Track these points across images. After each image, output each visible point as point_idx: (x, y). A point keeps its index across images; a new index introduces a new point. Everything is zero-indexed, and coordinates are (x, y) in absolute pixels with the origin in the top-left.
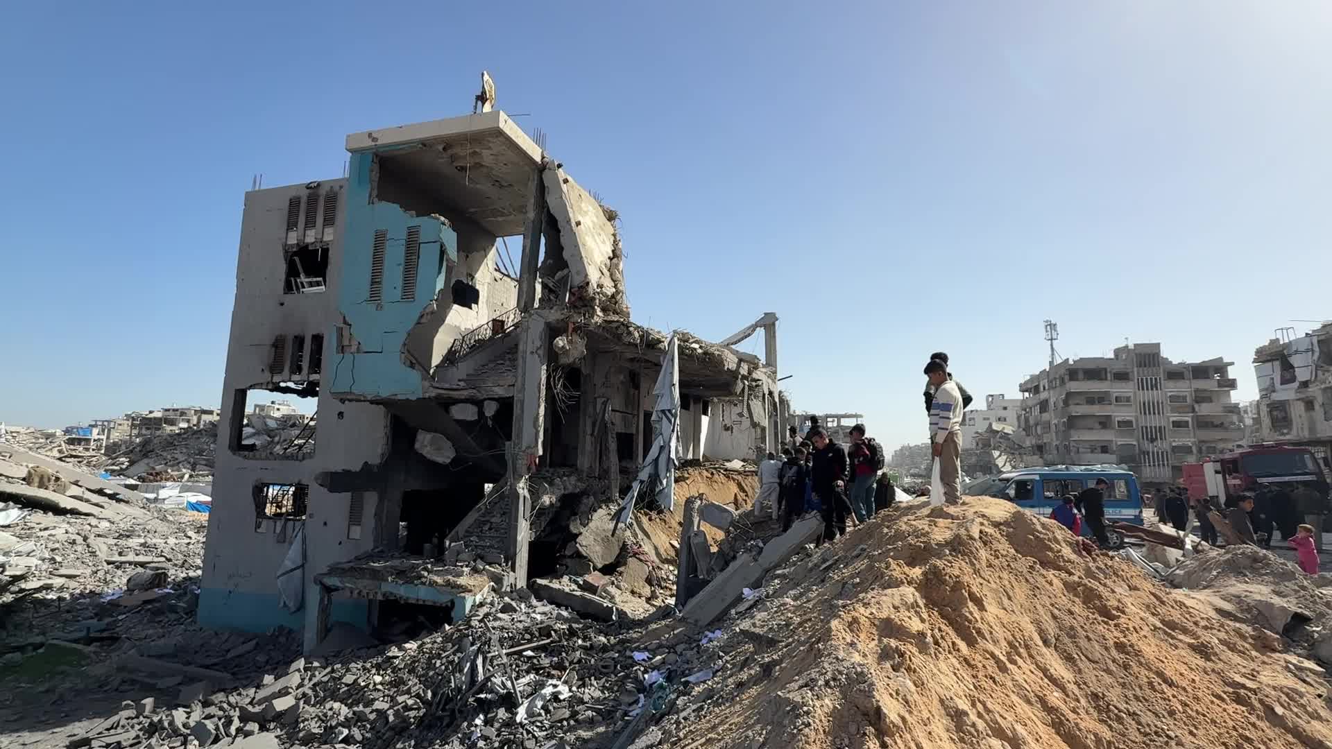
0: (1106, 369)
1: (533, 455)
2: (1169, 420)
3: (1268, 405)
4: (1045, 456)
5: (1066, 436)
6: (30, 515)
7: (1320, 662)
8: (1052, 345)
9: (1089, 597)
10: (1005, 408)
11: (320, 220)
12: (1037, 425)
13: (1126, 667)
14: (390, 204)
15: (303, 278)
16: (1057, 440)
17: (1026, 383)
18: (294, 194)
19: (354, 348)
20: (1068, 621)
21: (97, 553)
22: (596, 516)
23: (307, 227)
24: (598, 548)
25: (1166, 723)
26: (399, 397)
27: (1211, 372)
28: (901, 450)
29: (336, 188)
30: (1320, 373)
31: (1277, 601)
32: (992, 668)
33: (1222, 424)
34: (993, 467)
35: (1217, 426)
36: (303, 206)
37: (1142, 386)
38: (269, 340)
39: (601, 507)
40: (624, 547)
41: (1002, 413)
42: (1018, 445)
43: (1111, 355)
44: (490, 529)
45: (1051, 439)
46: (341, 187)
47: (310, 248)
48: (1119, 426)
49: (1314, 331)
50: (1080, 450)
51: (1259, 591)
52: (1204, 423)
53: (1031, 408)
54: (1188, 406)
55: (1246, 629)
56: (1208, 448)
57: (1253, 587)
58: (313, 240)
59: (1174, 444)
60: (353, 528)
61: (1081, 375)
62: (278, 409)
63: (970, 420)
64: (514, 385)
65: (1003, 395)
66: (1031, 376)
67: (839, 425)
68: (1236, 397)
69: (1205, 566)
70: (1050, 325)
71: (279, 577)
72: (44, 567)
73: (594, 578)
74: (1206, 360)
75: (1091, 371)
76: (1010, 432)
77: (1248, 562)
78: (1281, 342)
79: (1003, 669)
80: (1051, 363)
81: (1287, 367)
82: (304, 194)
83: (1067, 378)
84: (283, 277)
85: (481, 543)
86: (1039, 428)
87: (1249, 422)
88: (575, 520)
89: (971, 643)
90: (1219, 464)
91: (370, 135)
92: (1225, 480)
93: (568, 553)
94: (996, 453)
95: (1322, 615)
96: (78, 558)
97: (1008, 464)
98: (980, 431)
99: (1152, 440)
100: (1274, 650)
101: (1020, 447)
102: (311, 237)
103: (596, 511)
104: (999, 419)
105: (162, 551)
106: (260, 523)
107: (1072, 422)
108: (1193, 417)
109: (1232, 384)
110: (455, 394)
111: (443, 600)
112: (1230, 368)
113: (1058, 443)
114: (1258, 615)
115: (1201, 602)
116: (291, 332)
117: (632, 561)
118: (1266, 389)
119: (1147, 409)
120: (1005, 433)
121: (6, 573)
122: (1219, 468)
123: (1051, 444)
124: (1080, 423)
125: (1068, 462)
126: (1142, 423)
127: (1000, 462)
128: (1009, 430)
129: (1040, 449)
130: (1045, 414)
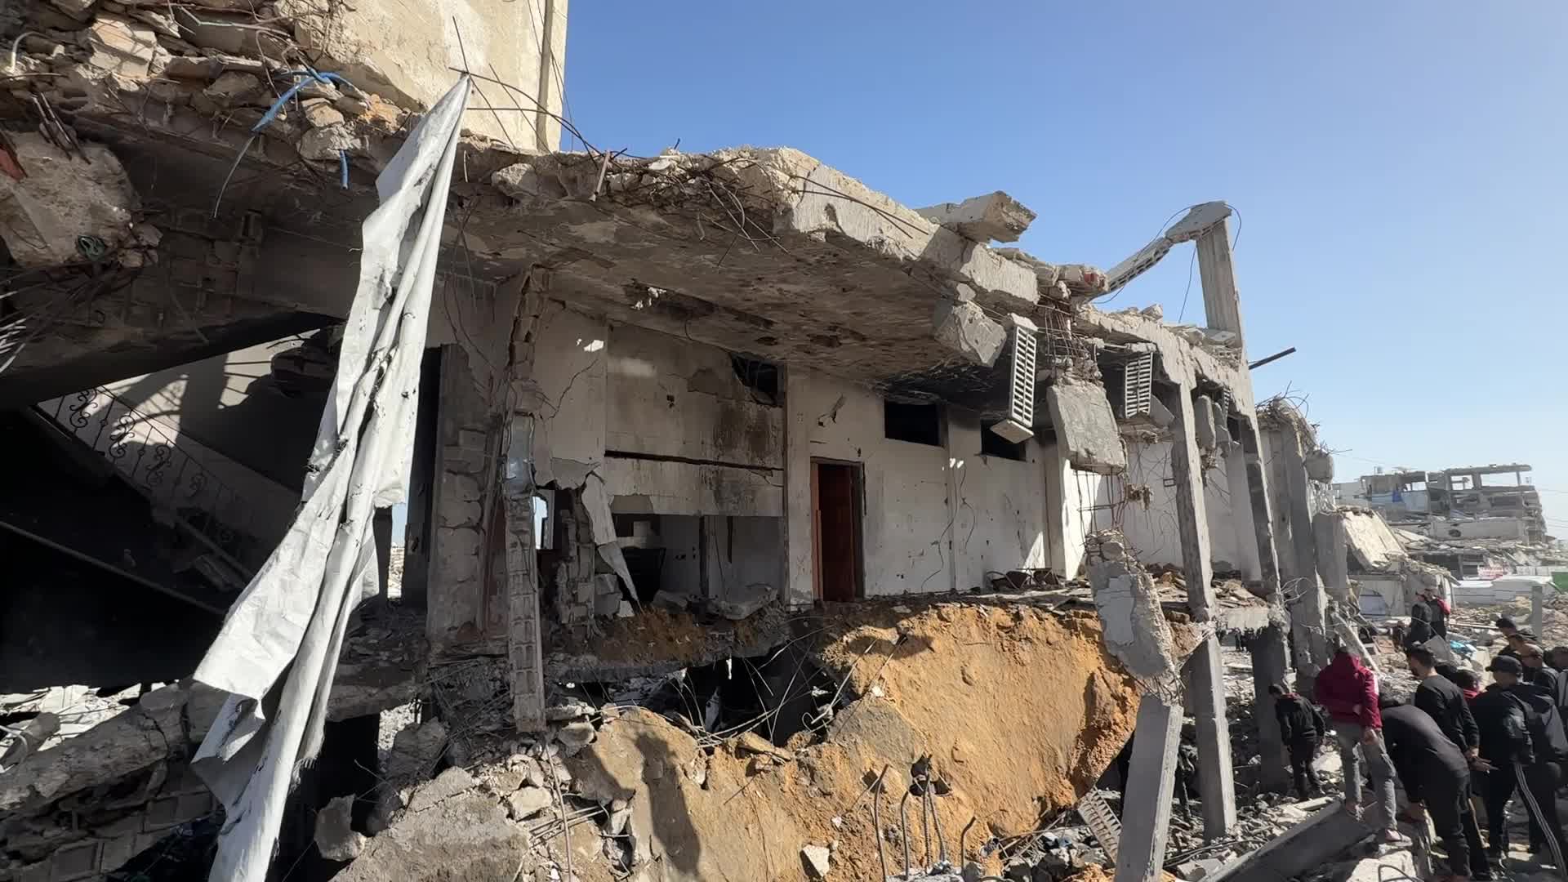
67: (1477, 487)
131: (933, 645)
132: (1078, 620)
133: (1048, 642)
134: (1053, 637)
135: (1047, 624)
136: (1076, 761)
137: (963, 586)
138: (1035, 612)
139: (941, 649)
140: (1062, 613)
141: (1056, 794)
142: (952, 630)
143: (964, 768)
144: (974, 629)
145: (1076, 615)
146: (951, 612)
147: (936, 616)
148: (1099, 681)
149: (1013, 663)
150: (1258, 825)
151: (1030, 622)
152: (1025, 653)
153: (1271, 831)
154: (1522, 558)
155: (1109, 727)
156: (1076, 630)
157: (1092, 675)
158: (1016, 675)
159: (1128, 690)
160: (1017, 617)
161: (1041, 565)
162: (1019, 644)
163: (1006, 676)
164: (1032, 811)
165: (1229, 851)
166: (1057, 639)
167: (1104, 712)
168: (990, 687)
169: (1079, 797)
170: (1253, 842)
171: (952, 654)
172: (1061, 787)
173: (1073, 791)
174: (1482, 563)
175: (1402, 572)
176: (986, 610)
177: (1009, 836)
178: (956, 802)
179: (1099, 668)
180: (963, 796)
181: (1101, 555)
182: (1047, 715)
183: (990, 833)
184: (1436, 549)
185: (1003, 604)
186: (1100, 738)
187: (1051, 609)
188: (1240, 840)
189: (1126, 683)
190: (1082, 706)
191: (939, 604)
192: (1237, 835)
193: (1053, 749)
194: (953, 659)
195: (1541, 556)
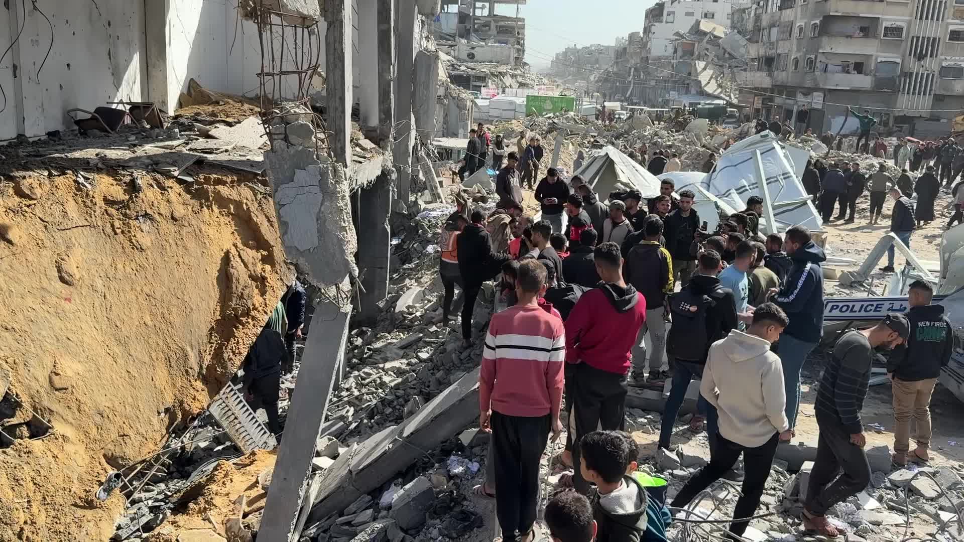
2: (947, 28)
5: (813, 44)
12: (772, 25)
16: (798, 50)
28: (565, 53)
34: (692, 84)
41: (712, 8)
42: (729, 54)
45: (790, 49)
48: (885, 35)
50: (830, 67)
59: (944, 64)
63: (668, 15)
67: (491, 14)
76: (722, 35)
86: (775, 31)
94: (700, 65)
97: (713, 81)
98: (682, 32)
99: (921, 57)
101: (732, 57)
104: (707, 15)
107: (827, 26)
113: (798, 55)
120: (715, 37)
123: (787, 55)
124: (836, 27)
125: (808, 84)
126: (914, 32)
127: (704, 78)
128: (720, 32)
129: (769, 63)
130: (788, 11)
131: (11, 235)
132: (211, 188)
133: (173, 218)
134: (180, 211)
135: (173, 196)
136: (209, 357)
137: (35, 130)
138: (155, 180)
139: (25, 238)
140: (190, 179)
141: (188, 400)
142: (38, 211)
143: (69, 396)
144: (72, 208)
145: (207, 180)
146: (35, 185)
147: (11, 191)
148: (236, 262)
149: (128, 249)
150: (369, 375)
151: (149, 194)
152: (144, 235)
153: (380, 378)
154: (508, 80)
155: (247, 314)
156: (207, 199)
157: (227, 253)
158: (133, 265)
159: (268, 268)
160: (133, 188)
161: (137, 98)
162: (136, 223)
163: (120, 266)
164: (159, 424)
165: (348, 408)
166: (183, 212)
167: (241, 297)
168: (99, 284)
169: (211, 398)
170: (367, 394)
171: (40, 245)
172: (192, 391)
173: (206, 393)
174: (484, 84)
175: (446, 96)
176: (86, 179)
177: (131, 463)
178: (60, 440)
179: (235, 245)
180: (69, 432)
181: (286, 139)
182: (174, 310)
183: (108, 467)
184: (458, 70)
185: (112, 168)
186: (237, 328)
187: (176, 174)
188: (356, 393)
189: (265, 260)
190: (215, 294)
191: (17, 174)
192: (351, 387)
193: (183, 349)
194: (44, 252)
195: (520, 79)
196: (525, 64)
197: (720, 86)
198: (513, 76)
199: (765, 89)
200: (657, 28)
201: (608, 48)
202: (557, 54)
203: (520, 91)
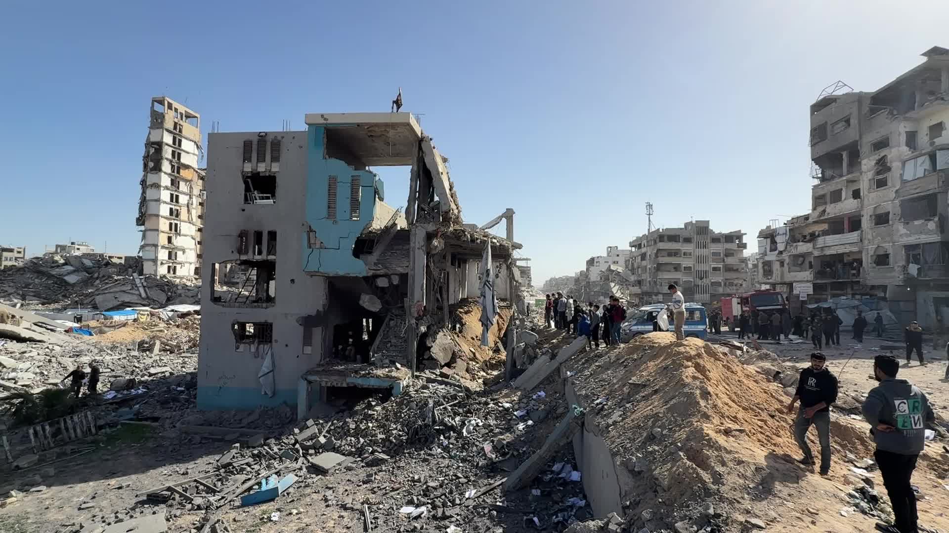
0: (679, 236)
1: (421, 305)
2: (711, 267)
3: (763, 263)
4: (642, 287)
5: (655, 275)
6: (6, 343)
7: (782, 385)
8: (649, 218)
9: (728, 368)
10: (618, 256)
11: (268, 157)
12: (638, 268)
13: (741, 386)
14: (338, 161)
15: (256, 194)
16: (650, 277)
17: (633, 241)
18: (246, 138)
19: (318, 246)
20: (726, 375)
21: (68, 367)
22: (438, 336)
23: (258, 161)
24: (441, 354)
25: (751, 398)
26: (351, 275)
27: (735, 238)
28: (550, 280)
29: (279, 138)
30: (788, 247)
31: (773, 368)
32: (715, 387)
33: (737, 269)
35: (735, 270)
36: (255, 147)
37: (699, 246)
38: (236, 233)
39: (439, 331)
40: (454, 353)
41: (616, 259)
43: (683, 227)
44: (391, 346)
45: (646, 277)
46: (283, 137)
47: (261, 175)
48: (684, 270)
49: (787, 221)
50: (663, 284)
51: (767, 365)
52: (729, 269)
53: (635, 258)
54: (720, 259)
55: (764, 376)
56: (729, 283)
57: (767, 364)
58: (264, 170)
59: (712, 281)
60: (305, 348)
61: (666, 238)
62: (78, 249)
63: (597, 262)
64: (408, 267)
65: (617, 247)
66: (637, 237)
68: (746, 253)
69: (751, 357)
70: (649, 205)
71: (260, 378)
72: (38, 379)
73: (446, 370)
74: (732, 231)
75: (671, 236)
76: (621, 271)
77: (764, 356)
78: (772, 228)
79: (717, 387)
80: (649, 230)
81: (774, 242)
82: (255, 139)
83: (658, 240)
84: (243, 193)
85: (389, 354)
86: (640, 269)
87: (750, 266)
88: (429, 339)
89: (709, 381)
90: (739, 299)
91: (322, 116)
92: (742, 308)
93: (426, 357)
94: (612, 285)
95: (784, 371)
96: (57, 372)
97: (619, 291)
98: (603, 270)
99: (701, 278)
100: (771, 382)
101: (627, 280)
102: (262, 168)
103: (438, 334)
104: (614, 262)
105: (108, 365)
106: (239, 346)
107: (659, 267)
108: (723, 265)
109: (744, 246)
110: (378, 272)
111: (386, 384)
112: (744, 237)
113: (650, 279)
114: (766, 372)
115: (751, 369)
116: (252, 228)
117: (458, 360)
118: (762, 254)
119: (700, 260)
120: (618, 272)
121: (19, 384)
122: (739, 301)
123: (646, 280)
124: (663, 268)
125: (655, 291)
126: (697, 268)
127: (614, 290)
128: (620, 270)
129: (639, 283)
130: (644, 262)
195: (531, 293)
196: (532, 286)
197: (622, 293)
198: (527, 292)
199: (639, 294)
200: (592, 268)
201: (571, 277)
202: (546, 281)
203: (531, 297)
